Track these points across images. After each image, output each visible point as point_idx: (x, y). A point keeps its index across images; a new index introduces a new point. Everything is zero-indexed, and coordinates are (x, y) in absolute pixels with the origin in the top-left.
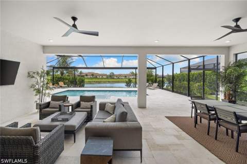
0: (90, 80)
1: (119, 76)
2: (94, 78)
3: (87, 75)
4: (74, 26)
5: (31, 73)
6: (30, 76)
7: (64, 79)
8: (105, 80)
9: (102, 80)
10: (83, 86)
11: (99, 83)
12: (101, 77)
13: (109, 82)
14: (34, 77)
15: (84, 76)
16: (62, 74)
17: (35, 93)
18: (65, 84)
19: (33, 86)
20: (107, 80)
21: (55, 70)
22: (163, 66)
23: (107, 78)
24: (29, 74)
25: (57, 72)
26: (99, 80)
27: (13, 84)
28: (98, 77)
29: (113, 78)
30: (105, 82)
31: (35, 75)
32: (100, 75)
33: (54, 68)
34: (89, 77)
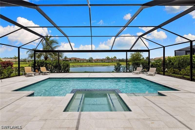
1: (96, 61)
2: (76, 62)
3: (70, 60)
7: (46, 64)
11: (81, 66)
16: (46, 58)
20: (88, 64)
21: (37, 54)
22: (164, 47)
26: (81, 64)
29: (92, 62)
32: (81, 60)
33: (36, 51)
34: (72, 61)
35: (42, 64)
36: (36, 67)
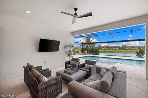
0: (105, 51)
1: (131, 48)
2: (108, 49)
3: (103, 47)
4: (76, 14)
5: (66, 46)
6: (65, 47)
7: (87, 50)
8: (117, 51)
9: (115, 51)
10: (98, 54)
11: (113, 52)
12: (114, 48)
13: (121, 52)
14: (66, 48)
15: (101, 48)
16: (87, 47)
17: (67, 56)
18: (88, 52)
19: (66, 52)
20: (120, 51)
21: (83, 45)
23: (120, 49)
24: (65, 46)
25: (84, 46)
26: (113, 51)
27: (58, 51)
28: (112, 48)
29: (126, 50)
30: (117, 52)
31: (68, 47)
32: (113, 47)
33: (83, 44)
34: (105, 48)
35: (85, 50)
36: (83, 51)
